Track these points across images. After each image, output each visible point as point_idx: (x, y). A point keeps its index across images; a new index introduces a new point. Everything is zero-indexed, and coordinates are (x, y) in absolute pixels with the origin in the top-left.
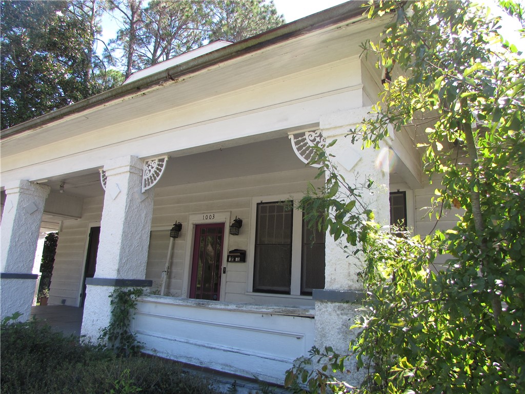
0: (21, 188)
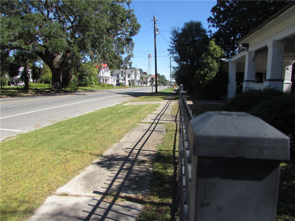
0: (273, 44)
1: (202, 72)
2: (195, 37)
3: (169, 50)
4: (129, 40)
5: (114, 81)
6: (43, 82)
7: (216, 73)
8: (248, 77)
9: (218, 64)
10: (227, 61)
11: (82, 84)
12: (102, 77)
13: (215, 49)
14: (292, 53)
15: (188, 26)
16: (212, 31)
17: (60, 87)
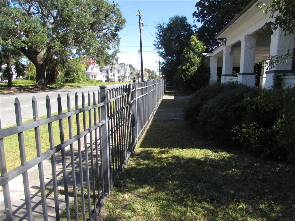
0: (245, 39)
1: (184, 67)
2: (181, 33)
3: (155, 45)
4: (114, 35)
5: (103, 77)
6: (30, 78)
7: (198, 68)
8: (225, 71)
9: (200, 59)
10: (208, 55)
11: (69, 80)
12: (91, 73)
13: (196, 44)
14: (268, 48)
15: (174, 21)
16: (197, 26)
17: (44, 84)
